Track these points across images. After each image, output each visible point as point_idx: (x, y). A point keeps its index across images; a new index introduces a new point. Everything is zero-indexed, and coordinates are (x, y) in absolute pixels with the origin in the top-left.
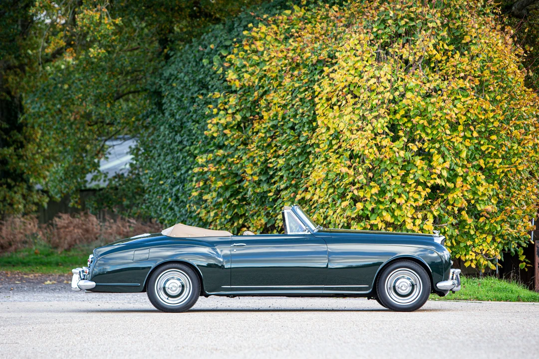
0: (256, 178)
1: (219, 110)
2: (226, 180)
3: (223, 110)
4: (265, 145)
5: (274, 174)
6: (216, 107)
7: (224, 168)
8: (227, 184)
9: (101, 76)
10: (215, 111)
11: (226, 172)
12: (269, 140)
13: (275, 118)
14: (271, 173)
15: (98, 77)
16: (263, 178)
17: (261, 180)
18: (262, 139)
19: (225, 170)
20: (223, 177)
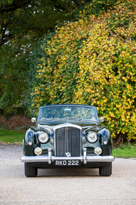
0: (55, 97)
1: (43, 66)
2: (44, 98)
3: (45, 66)
4: (59, 80)
5: (62, 94)
6: (42, 65)
7: (43, 92)
8: (45, 100)
9: (7, 57)
10: (41, 67)
11: (44, 95)
12: (61, 78)
13: (63, 68)
14: (61, 94)
15: (5, 57)
16: (58, 97)
17: (57, 98)
18: (58, 78)
19: (44, 93)
20: (43, 97)
